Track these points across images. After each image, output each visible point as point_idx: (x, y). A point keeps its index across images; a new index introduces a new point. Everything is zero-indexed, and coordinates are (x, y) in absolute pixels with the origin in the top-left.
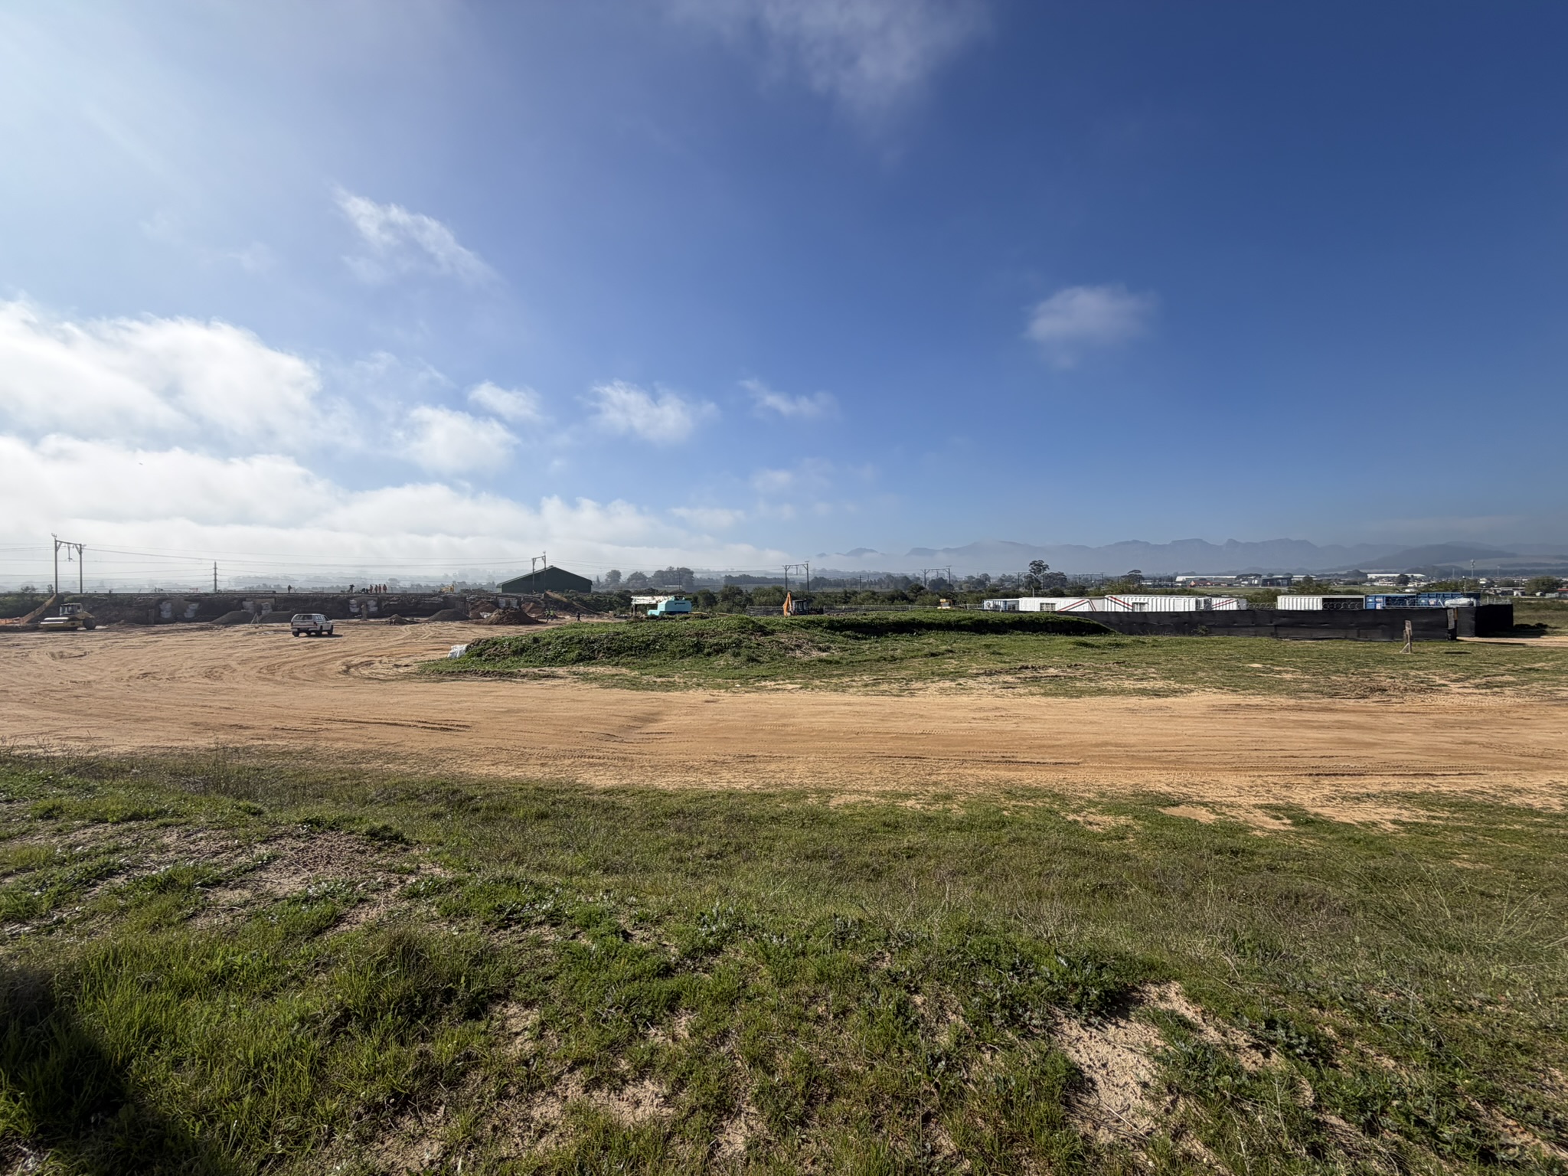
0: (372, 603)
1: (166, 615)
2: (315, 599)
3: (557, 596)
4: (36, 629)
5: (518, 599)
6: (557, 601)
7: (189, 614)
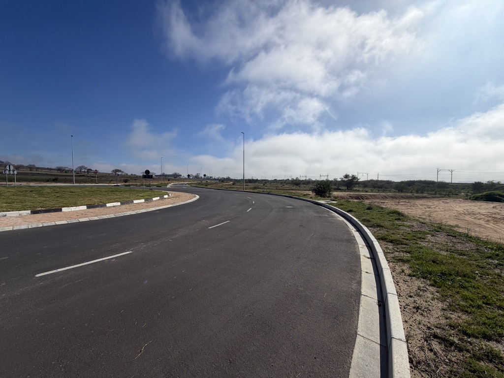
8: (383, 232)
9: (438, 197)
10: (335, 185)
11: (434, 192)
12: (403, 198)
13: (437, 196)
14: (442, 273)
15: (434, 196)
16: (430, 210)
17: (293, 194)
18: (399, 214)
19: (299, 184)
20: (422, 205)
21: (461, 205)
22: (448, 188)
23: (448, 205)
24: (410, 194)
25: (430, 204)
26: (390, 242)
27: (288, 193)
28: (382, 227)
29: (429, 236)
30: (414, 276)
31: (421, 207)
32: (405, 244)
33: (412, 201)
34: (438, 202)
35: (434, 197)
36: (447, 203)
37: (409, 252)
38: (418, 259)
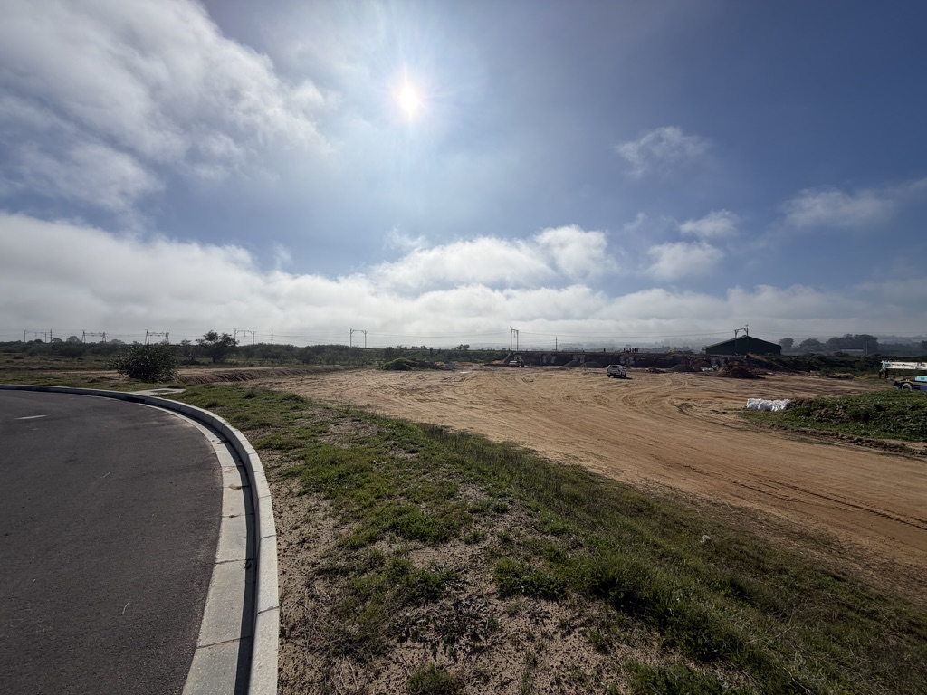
0: (631, 359)
1: (545, 361)
2: (603, 356)
3: (758, 357)
4: (507, 366)
5: (726, 359)
6: (758, 362)
7: (553, 362)
8: (269, 434)
9: (352, 369)
10: (186, 353)
11: (347, 362)
12: (309, 372)
13: (351, 367)
14: (340, 476)
15: (347, 367)
16: (342, 387)
17: (52, 381)
18: (297, 399)
19: (80, 353)
20: (332, 381)
21: (374, 377)
22: (362, 355)
23: (361, 378)
24: (318, 367)
25: (342, 379)
26: (277, 449)
27: (32, 378)
28: (268, 425)
29: (332, 425)
30: (305, 493)
31: (331, 385)
32: (299, 447)
33: (320, 377)
34: (350, 376)
35: (347, 369)
36: (360, 376)
37: (303, 458)
38: (313, 464)
